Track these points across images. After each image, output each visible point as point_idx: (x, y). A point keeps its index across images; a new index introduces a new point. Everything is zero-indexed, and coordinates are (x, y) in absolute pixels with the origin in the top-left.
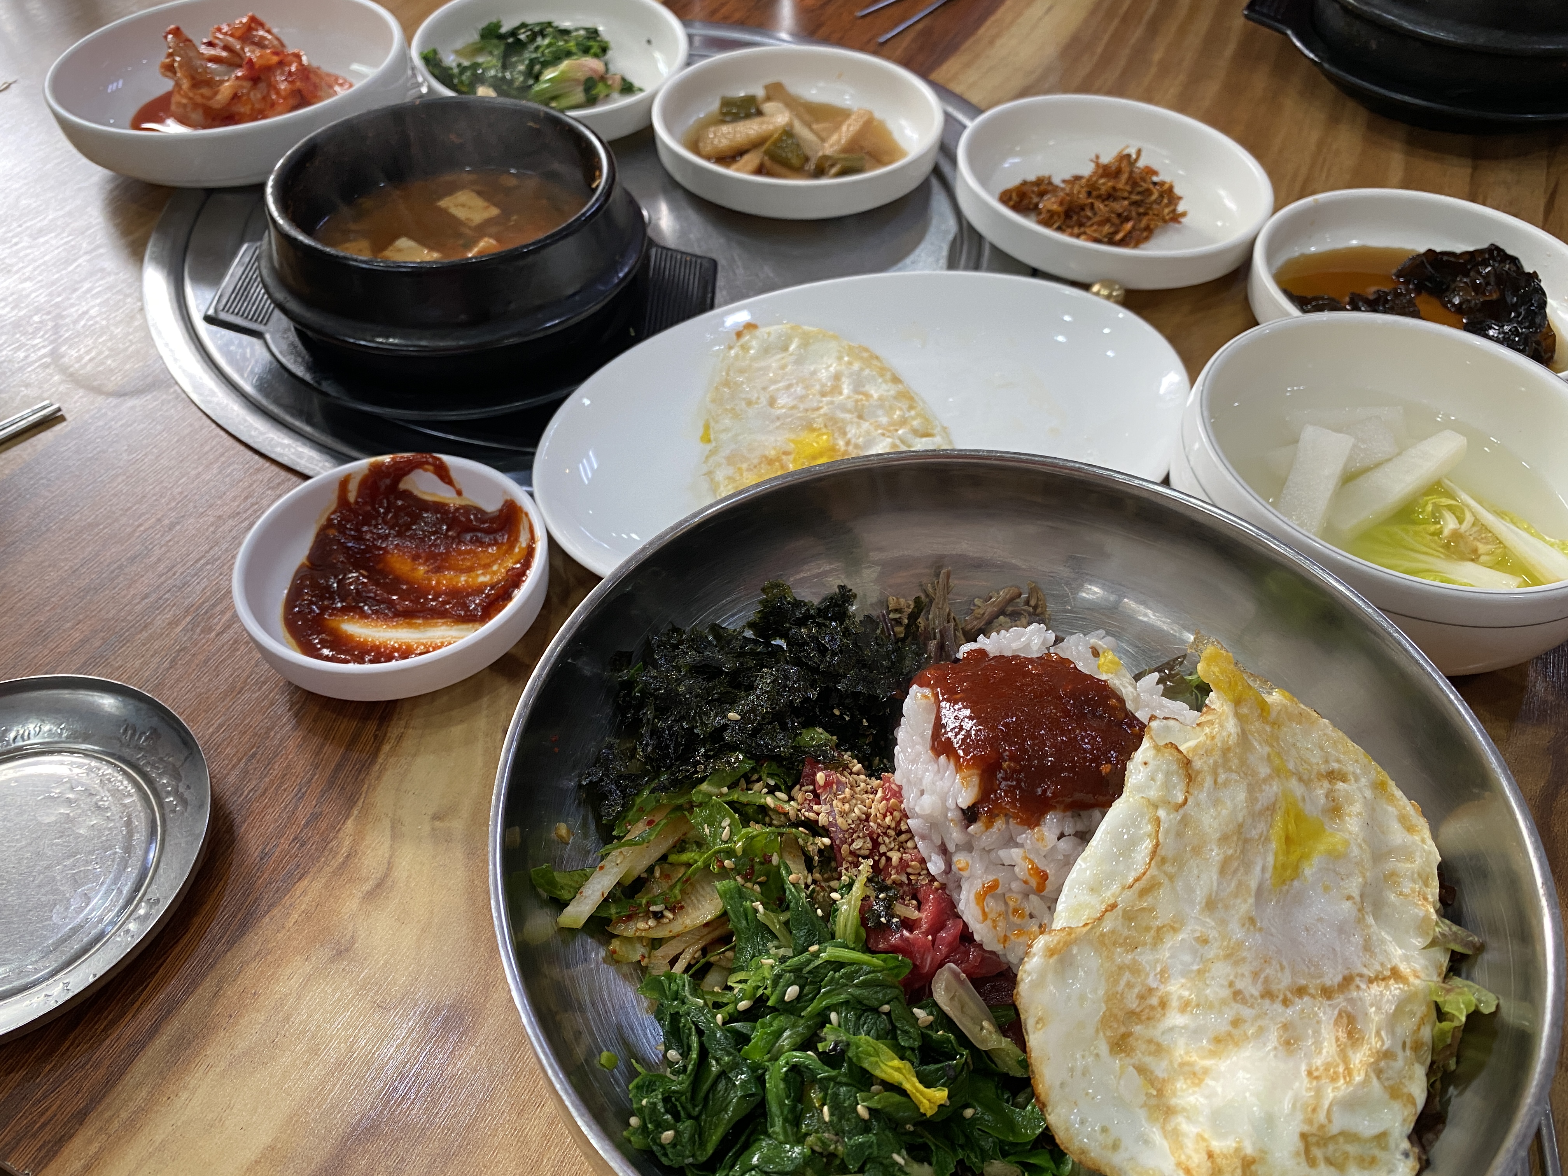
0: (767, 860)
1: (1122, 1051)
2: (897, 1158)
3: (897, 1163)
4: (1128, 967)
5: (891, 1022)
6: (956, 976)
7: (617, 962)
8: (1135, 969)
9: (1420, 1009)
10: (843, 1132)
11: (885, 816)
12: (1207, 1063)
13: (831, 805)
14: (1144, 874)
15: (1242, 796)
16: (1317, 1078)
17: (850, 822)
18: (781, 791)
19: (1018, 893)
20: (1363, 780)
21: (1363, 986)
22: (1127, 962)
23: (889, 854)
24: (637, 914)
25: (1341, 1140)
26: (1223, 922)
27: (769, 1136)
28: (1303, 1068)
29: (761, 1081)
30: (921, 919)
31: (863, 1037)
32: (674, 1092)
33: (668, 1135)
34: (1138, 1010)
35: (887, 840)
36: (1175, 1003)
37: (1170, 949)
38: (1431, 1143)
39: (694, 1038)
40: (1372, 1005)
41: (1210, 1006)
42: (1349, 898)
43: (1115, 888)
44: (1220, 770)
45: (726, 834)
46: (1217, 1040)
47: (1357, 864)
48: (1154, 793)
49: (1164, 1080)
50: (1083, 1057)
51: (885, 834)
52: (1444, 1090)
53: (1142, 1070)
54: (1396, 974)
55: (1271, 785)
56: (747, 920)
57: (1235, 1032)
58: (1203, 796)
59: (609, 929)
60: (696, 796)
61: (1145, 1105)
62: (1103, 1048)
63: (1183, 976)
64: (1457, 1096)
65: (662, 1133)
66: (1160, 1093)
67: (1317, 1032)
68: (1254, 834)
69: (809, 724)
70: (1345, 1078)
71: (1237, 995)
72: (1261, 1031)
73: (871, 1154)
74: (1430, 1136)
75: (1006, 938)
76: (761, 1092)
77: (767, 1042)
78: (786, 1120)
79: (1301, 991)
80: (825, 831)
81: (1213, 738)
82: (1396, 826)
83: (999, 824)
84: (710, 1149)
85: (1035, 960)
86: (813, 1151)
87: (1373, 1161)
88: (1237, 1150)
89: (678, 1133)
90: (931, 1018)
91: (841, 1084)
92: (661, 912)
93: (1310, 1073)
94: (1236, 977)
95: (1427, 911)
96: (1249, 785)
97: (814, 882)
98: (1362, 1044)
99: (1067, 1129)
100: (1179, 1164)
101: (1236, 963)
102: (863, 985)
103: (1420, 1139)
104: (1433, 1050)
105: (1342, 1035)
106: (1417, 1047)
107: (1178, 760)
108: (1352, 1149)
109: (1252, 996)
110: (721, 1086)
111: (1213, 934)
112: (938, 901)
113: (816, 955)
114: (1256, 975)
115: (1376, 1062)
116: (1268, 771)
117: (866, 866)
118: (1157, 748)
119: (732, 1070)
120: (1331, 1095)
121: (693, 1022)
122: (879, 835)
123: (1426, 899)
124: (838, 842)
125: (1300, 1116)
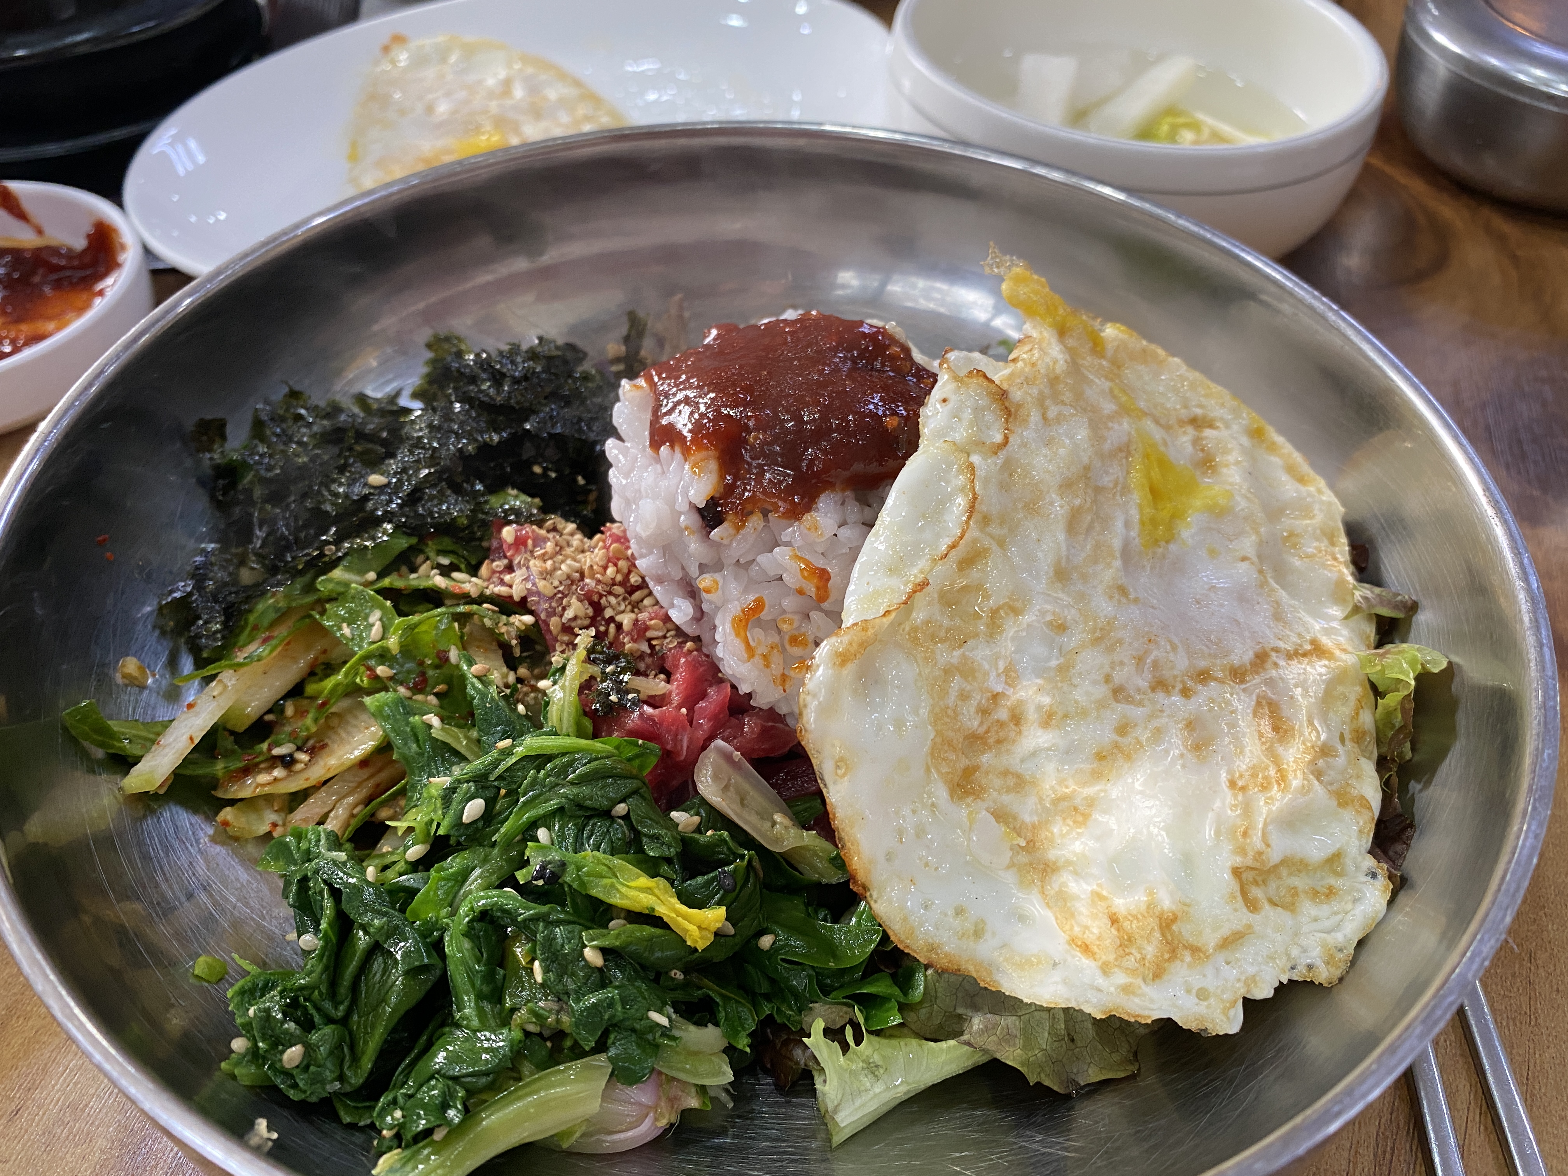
0: (443, 659)
1: (967, 793)
2: (655, 1016)
3: (658, 1025)
4: (957, 669)
5: (632, 828)
6: (728, 758)
7: (236, 839)
8: (967, 670)
9: (1356, 691)
10: (568, 994)
11: (605, 568)
12: (1090, 791)
13: (528, 568)
14: (961, 538)
15: (1082, 434)
16: (1243, 789)
17: (556, 583)
18: (458, 570)
19: (795, 613)
20: (1235, 427)
21: (1282, 663)
22: (955, 661)
23: (618, 618)
24: (257, 765)
25: (1284, 872)
26: (1081, 597)
27: (458, 1026)
28: (1224, 776)
29: (438, 947)
30: (670, 693)
31: (588, 854)
32: (302, 988)
33: (293, 1055)
34: (981, 730)
35: (612, 600)
36: (1032, 715)
37: (1013, 639)
38: (1401, 855)
39: (328, 903)
40: (1296, 686)
41: (1083, 713)
42: (1244, 559)
43: (923, 563)
44: (1048, 402)
45: (376, 630)
46: (1100, 757)
47: (1246, 519)
48: (961, 434)
49: (1034, 827)
50: (914, 812)
51: (610, 593)
52: (1403, 788)
53: (1001, 816)
54: (1318, 650)
55: (1120, 424)
56: (417, 741)
57: (1124, 741)
58: (1029, 434)
59: (220, 794)
60: (325, 584)
61: (1011, 865)
62: (941, 793)
63: (1038, 676)
64: (1421, 791)
65: (283, 1052)
66: (1031, 847)
67: (1233, 725)
68: (1106, 481)
69: (496, 487)
70: (1279, 785)
71: (1118, 693)
72: (1158, 734)
73: (612, 1017)
74: (1399, 847)
75: (784, 678)
76: (436, 960)
77: (447, 893)
78: (480, 997)
79: (1204, 676)
80: (523, 606)
81: (1033, 365)
82: (1284, 477)
83: (755, 522)
84: (367, 1064)
85: (820, 671)
86: (527, 1034)
87: (1331, 893)
88: (1151, 906)
89: (309, 1049)
90: (697, 819)
91: (558, 923)
92: (291, 755)
93: (1232, 784)
94: (1113, 668)
95: (1340, 571)
96: (1090, 420)
97: (519, 680)
98: (1293, 736)
99: (905, 919)
100: (1072, 941)
101: (1110, 649)
102: (581, 781)
103: (1385, 853)
104: (1379, 742)
105: (1266, 725)
106: (1359, 737)
107: (990, 394)
108: (1299, 882)
109: (1139, 690)
110: (378, 964)
111: (1071, 615)
112: (693, 666)
113: (507, 752)
114: (1140, 660)
115: (1313, 762)
116: (1114, 407)
117: (584, 638)
118: (956, 378)
119: (388, 937)
120: (1265, 810)
121: (325, 881)
122: (601, 596)
123: (1335, 559)
124: (543, 616)
125: (1227, 848)
